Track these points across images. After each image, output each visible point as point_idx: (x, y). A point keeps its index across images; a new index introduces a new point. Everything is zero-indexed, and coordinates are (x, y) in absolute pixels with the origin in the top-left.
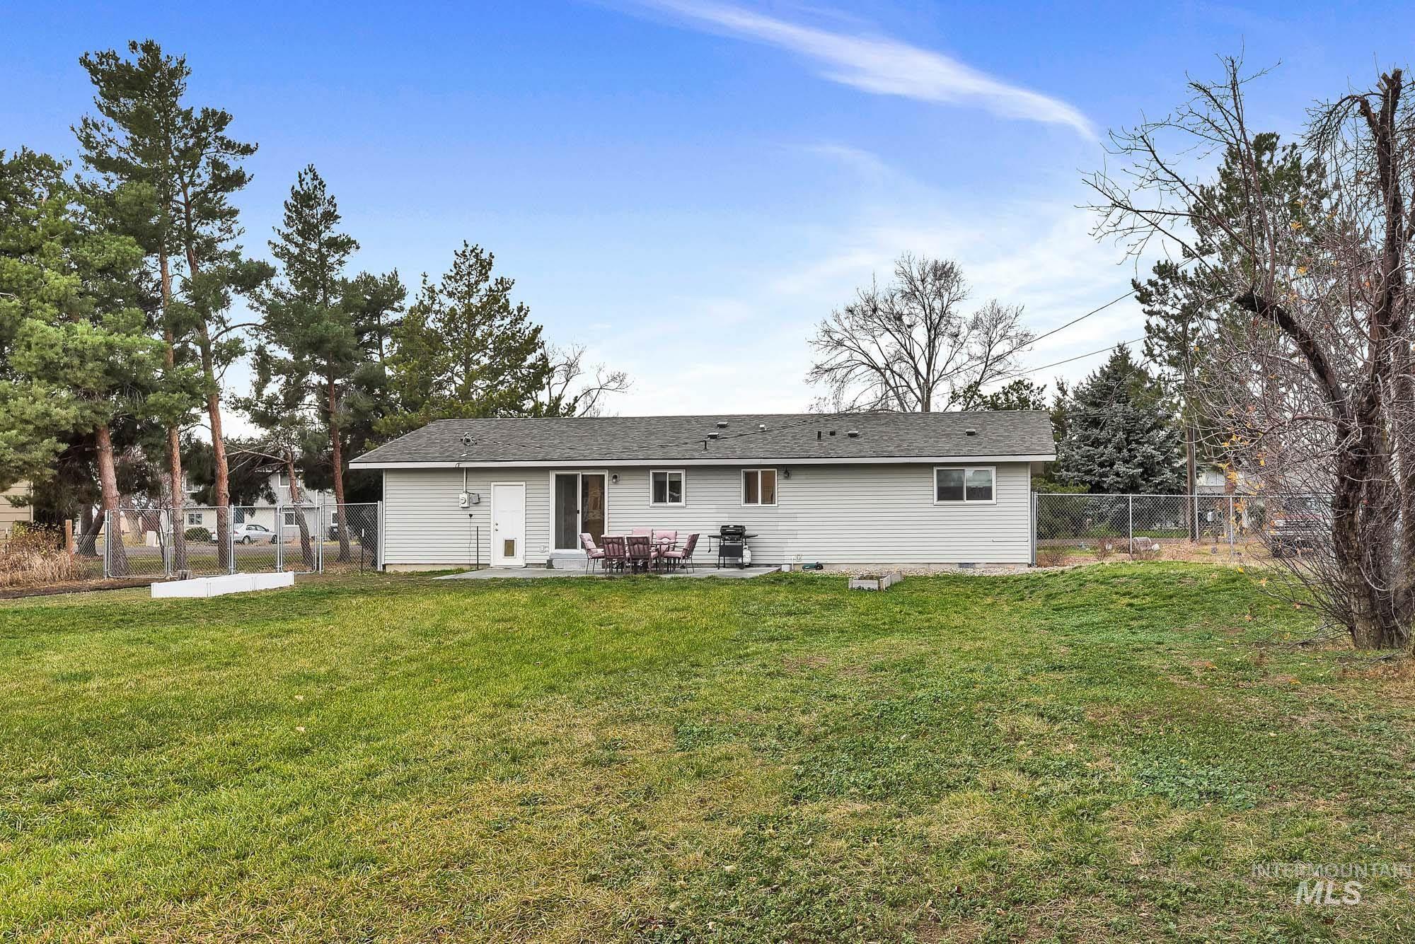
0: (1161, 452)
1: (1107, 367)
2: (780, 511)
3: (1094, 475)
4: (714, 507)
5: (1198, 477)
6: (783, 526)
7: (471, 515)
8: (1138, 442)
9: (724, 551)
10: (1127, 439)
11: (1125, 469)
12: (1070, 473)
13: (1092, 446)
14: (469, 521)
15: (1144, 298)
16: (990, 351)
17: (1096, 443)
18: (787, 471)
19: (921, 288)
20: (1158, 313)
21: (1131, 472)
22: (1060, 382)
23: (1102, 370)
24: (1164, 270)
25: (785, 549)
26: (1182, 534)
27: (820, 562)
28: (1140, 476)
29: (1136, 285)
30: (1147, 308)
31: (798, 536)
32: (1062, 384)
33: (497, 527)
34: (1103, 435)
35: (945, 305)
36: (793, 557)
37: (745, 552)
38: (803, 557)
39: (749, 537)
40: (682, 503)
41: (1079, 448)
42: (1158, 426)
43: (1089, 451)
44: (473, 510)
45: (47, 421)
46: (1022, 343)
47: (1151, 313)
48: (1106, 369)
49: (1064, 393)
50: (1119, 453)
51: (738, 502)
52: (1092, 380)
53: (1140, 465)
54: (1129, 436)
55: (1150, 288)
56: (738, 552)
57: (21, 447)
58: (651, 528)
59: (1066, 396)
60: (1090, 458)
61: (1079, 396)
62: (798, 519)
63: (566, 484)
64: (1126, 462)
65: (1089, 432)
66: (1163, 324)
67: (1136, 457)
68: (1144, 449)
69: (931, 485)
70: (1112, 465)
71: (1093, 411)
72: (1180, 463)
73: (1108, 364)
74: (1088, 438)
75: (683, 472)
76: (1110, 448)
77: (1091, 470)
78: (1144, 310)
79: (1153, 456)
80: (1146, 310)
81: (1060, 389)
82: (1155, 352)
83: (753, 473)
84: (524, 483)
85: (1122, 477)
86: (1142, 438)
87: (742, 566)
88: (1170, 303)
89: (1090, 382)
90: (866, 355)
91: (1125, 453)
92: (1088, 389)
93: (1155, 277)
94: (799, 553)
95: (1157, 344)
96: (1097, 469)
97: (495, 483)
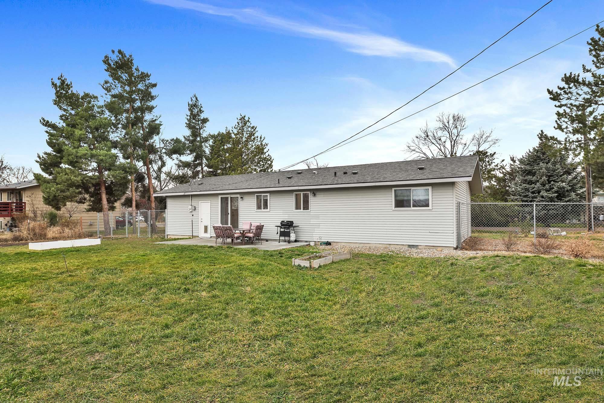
0: (569, 185)
1: (537, 147)
2: (311, 214)
3: (529, 197)
4: (282, 211)
5: (593, 198)
6: (313, 221)
7: (193, 215)
8: (554, 181)
9: (282, 234)
10: (548, 180)
11: (547, 194)
12: (516, 197)
13: (528, 184)
14: (192, 217)
15: (555, 97)
16: (479, 148)
17: (531, 182)
18: (314, 192)
19: (447, 125)
20: (566, 105)
21: (550, 196)
22: (512, 157)
23: (534, 148)
24: (569, 79)
25: (314, 233)
26: (584, 225)
27: (329, 241)
28: (556, 198)
29: (550, 92)
30: (558, 104)
31: (320, 227)
32: (513, 158)
33: (202, 220)
34: (534, 178)
35: (459, 132)
36: (317, 238)
37: (291, 235)
38: (322, 238)
39: (295, 227)
40: (268, 210)
41: (521, 185)
42: (569, 173)
43: (526, 186)
44: (194, 213)
45: (70, 182)
46: (495, 143)
47: (560, 106)
48: (537, 148)
49: (514, 162)
50: (544, 187)
51: (292, 209)
52: (528, 154)
53: (556, 192)
54: (549, 178)
55: (559, 91)
56: (287, 234)
57: (63, 191)
58: (250, 222)
59: (515, 163)
60: (527, 190)
61: (521, 161)
62: (320, 218)
63: (224, 201)
64: (547, 191)
65: (526, 178)
66: (568, 110)
67: (553, 188)
68: (558, 184)
69: (390, 198)
70: (539, 192)
71: (528, 168)
72: (582, 191)
73: (538, 146)
74: (526, 180)
75: (268, 194)
76: (538, 184)
77: (527, 195)
78: (555, 106)
79: (564, 188)
80: (557, 105)
81: (512, 160)
82: (563, 127)
83: (298, 194)
84: (210, 201)
85: (545, 198)
86: (557, 179)
87: (289, 242)
88: (573, 98)
89: (527, 155)
90: (425, 154)
91: (547, 186)
92: (526, 158)
93: (563, 84)
94: (320, 236)
95: (564, 121)
96: (530, 195)
97: (201, 201)
